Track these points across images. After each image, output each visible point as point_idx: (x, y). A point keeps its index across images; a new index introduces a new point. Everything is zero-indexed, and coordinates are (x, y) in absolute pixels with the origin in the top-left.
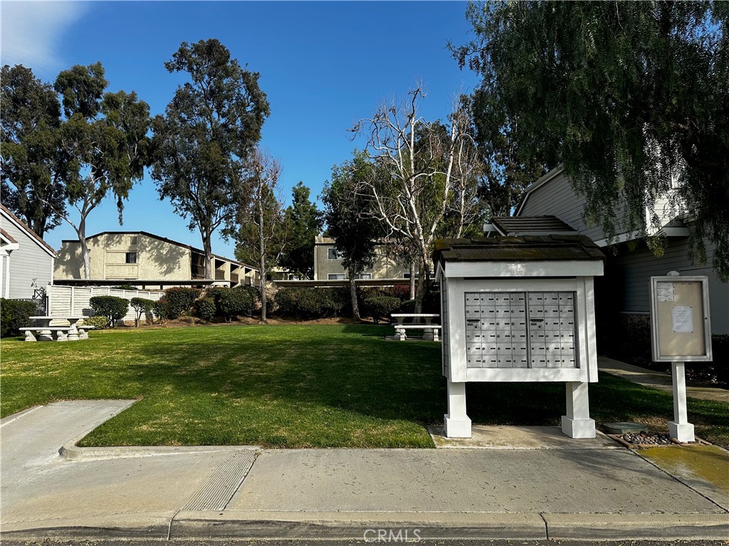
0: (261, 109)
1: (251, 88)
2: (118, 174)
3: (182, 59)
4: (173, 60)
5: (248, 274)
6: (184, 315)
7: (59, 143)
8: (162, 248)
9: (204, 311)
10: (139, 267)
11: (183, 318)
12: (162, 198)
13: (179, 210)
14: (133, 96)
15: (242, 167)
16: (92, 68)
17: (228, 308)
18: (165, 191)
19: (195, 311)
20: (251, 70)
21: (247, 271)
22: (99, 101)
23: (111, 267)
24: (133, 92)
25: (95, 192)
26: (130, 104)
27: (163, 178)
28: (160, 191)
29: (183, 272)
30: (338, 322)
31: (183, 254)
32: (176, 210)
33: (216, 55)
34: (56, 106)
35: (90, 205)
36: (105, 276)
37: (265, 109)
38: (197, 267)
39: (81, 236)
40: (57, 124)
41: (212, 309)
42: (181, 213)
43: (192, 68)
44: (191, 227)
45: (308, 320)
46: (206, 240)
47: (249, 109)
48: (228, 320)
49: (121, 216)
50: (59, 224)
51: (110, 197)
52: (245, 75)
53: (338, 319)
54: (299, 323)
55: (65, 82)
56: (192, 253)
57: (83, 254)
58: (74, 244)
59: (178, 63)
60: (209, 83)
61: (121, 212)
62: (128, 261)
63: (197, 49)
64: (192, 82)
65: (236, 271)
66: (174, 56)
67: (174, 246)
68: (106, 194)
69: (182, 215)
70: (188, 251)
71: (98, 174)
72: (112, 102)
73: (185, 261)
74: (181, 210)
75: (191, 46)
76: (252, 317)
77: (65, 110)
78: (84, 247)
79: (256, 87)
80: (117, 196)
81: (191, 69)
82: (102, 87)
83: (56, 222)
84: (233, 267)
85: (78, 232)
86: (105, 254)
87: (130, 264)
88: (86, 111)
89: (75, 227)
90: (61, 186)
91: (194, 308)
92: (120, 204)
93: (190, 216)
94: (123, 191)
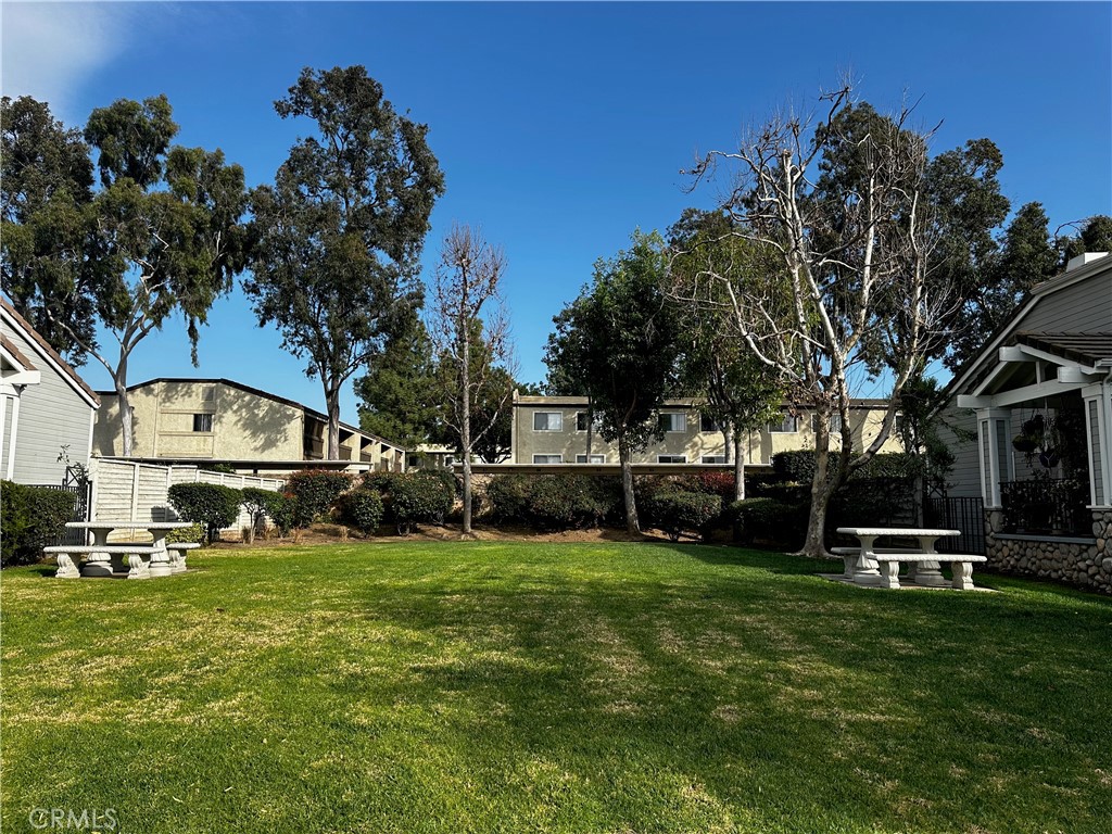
0: (430, 183)
1: (414, 148)
2: (190, 279)
3: (304, 97)
4: (288, 98)
5: (384, 455)
6: (319, 521)
7: (92, 225)
8: (258, 406)
9: (363, 514)
10: (216, 438)
11: (318, 527)
12: (262, 324)
13: (289, 344)
14: (218, 157)
15: (397, 275)
16: (151, 104)
17: (407, 508)
18: (267, 313)
19: (339, 513)
20: (416, 121)
21: (384, 449)
22: (161, 158)
23: (168, 438)
24: (219, 151)
25: (150, 308)
26: (212, 168)
27: (263, 291)
28: (257, 311)
29: (291, 448)
30: (600, 537)
31: (291, 418)
32: (285, 344)
33: (360, 92)
34: (87, 166)
35: (139, 331)
36: (156, 452)
37: (436, 184)
38: (311, 440)
39: (119, 384)
40: (88, 197)
41: (377, 511)
42: (292, 349)
43: (320, 111)
44: (310, 372)
45: (547, 533)
46: (331, 395)
47: (409, 182)
48: (403, 530)
49: (194, 351)
50: (82, 364)
51: (177, 318)
52: (406, 127)
53: (599, 532)
54: (532, 539)
55: (104, 127)
56: (306, 416)
57: (121, 415)
58: (106, 397)
59: (296, 103)
60: (346, 138)
61: (195, 344)
62: (196, 428)
63: (329, 79)
64: (319, 136)
65: (368, 449)
66: (291, 91)
67: (275, 404)
68: (170, 313)
69: (295, 352)
70: (299, 413)
71: (156, 280)
72: (182, 162)
73: (295, 429)
74: (293, 343)
75: (319, 76)
76: (444, 527)
77: (102, 174)
78: (123, 402)
79: (424, 147)
80: (188, 317)
81: (317, 113)
82: (169, 134)
83: (77, 361)
84: (365, 443)
85: (115, 378)
86: (159, 415)
87: (200, 433)
88: (140, 174)
89: (109, 369)
90: (87, 301)
91: (338, 508)
92: (192, 331)
93: (307, 355)
94: (197, 308)
